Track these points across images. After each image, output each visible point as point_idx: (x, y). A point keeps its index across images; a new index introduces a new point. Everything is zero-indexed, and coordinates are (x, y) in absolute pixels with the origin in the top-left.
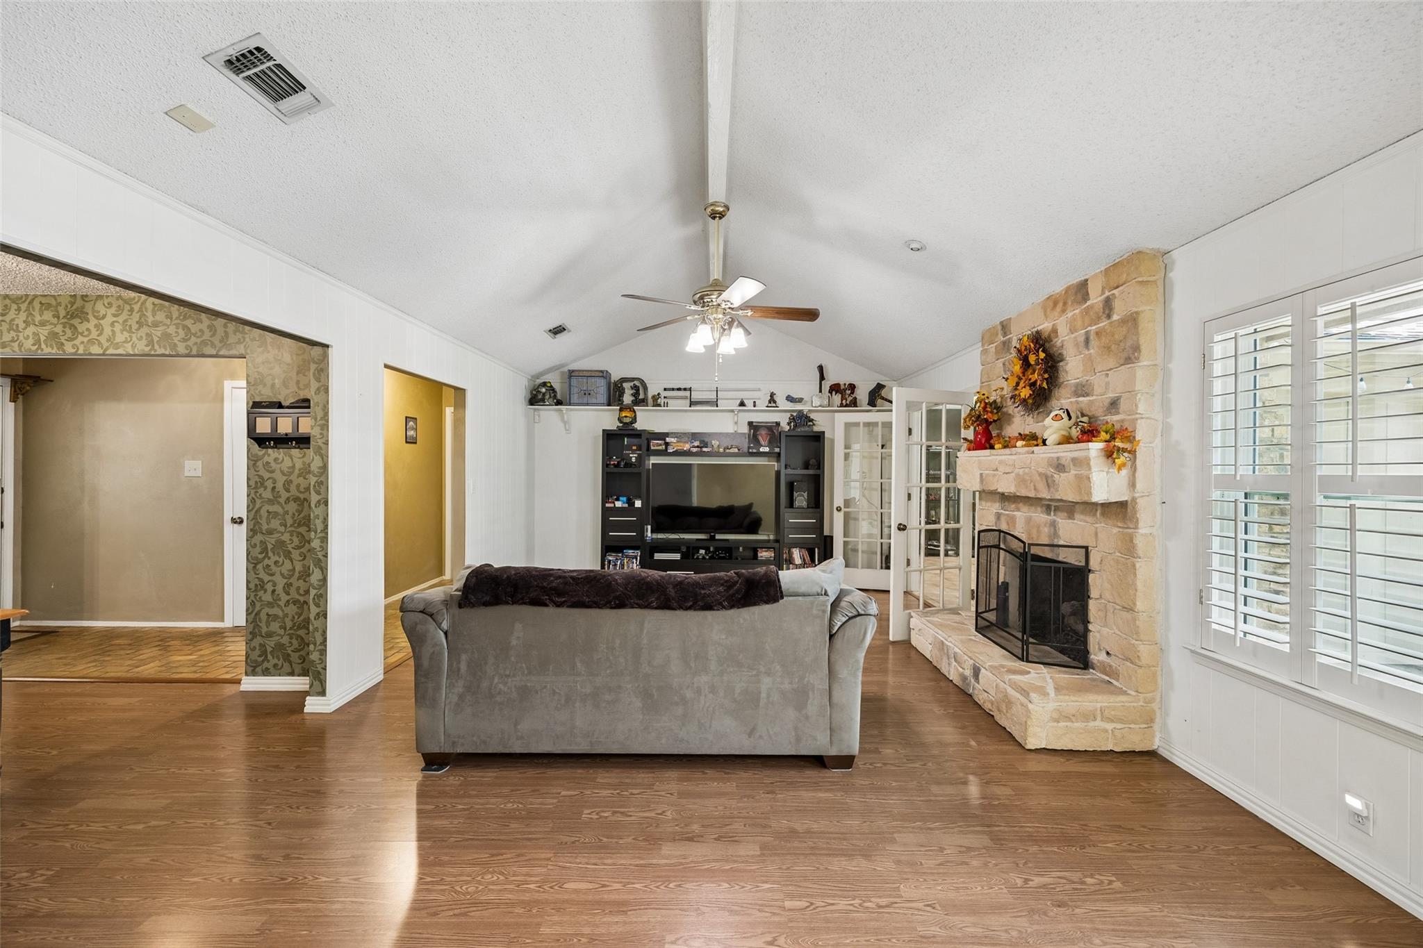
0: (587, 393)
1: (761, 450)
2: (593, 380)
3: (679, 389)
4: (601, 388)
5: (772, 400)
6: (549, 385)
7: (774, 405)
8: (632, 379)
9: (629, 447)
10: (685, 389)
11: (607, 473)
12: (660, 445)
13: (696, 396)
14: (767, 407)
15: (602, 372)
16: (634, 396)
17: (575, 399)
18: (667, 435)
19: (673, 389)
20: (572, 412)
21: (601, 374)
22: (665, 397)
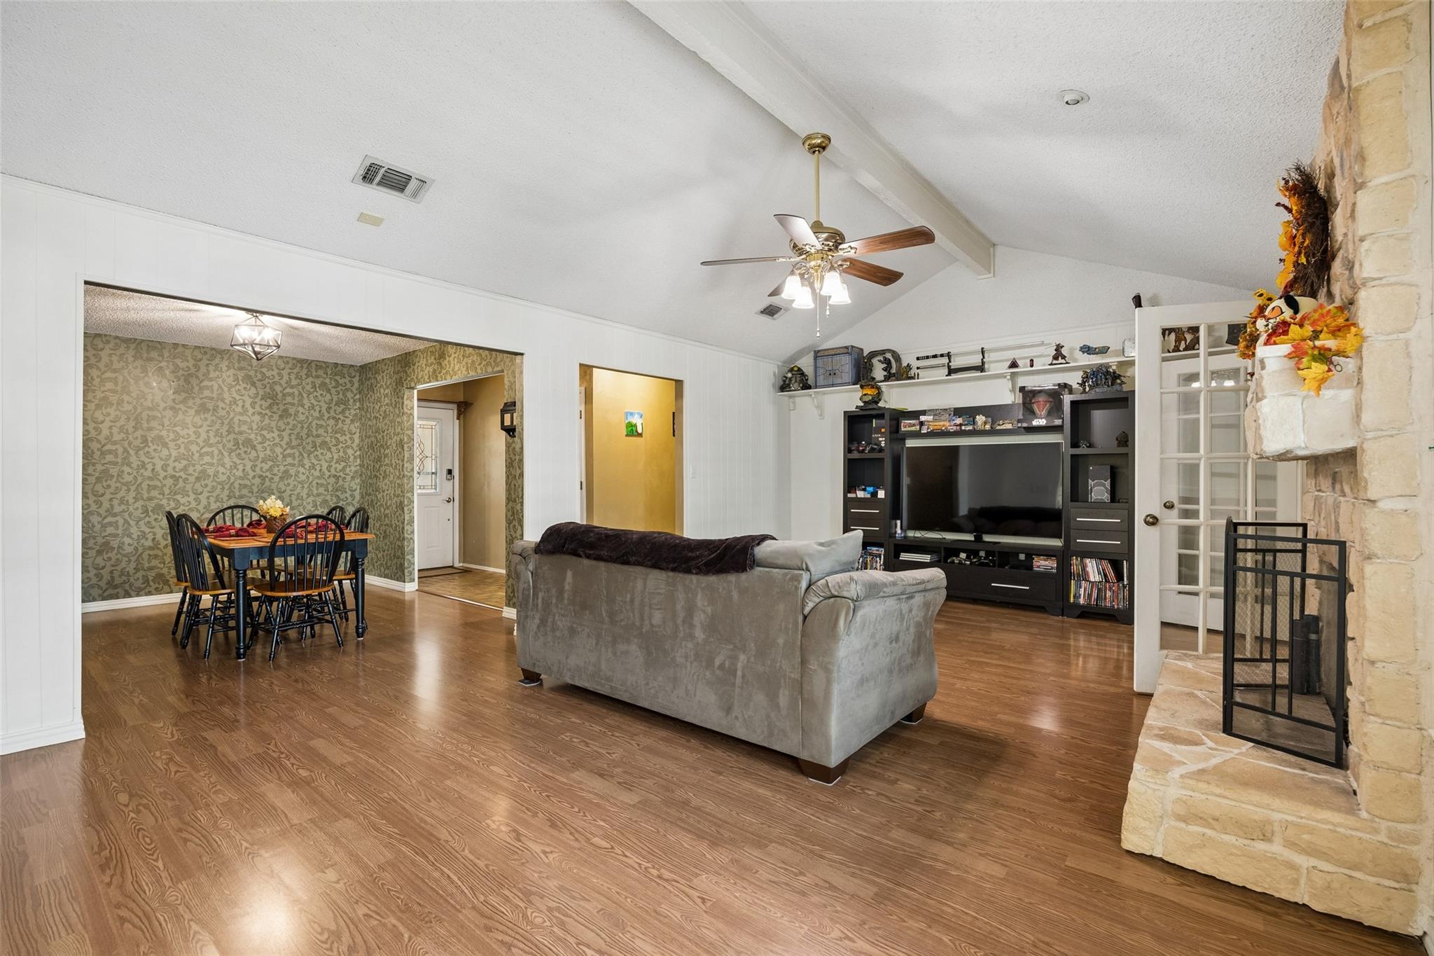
0: (833, 374)
1: (1035, 423)
2: (838, 358)
3: (935, 356)
4: (846, 366)
5: (1058, 354)
6: (796, 369)
7: (1063, 361)
8: (883, 352)
9: (878, 430)
10: (942, 355)
11: (849, 460)
12: (914, 425)
13: (954, 365)
14: (1051, 364)
15: (847, 348)
16: (885, 370)
17: (821, 381)
18: (924, 413)
19: (928, 357)
20: (826, 396)
21: (845, 351)
22: (918, 368)
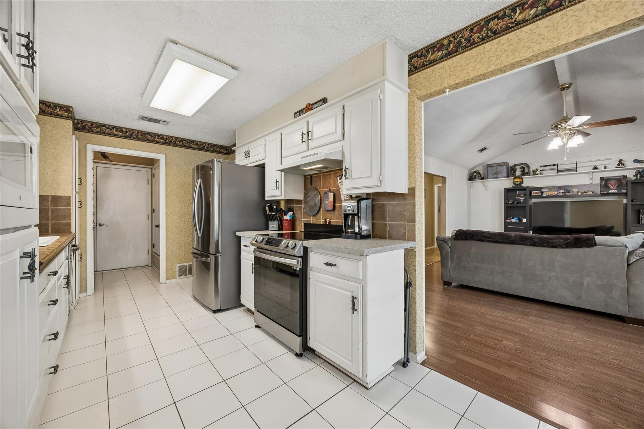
0: (497, 173)
1: (611, 192)
2: (499, 167)
3: (550, 165)
4: (504, 170)
5: (621, 163)
6: (478, 172)
7: (623, 166)
8: (521, 164)
9: (519, 195)
10: (554, 165)
11: (507, 207)
12: (538, 193)
13: (560, 168)
14: (616, 168)
16: (522, 172)
17: (490, 176)
18: (542, 188)
19: (546, 166)
20: (489, 182)
21: (504, 164)
22: (540, 170)
